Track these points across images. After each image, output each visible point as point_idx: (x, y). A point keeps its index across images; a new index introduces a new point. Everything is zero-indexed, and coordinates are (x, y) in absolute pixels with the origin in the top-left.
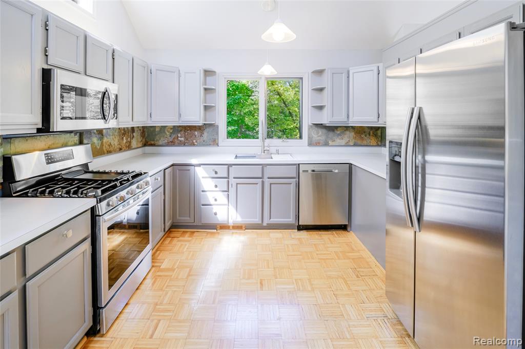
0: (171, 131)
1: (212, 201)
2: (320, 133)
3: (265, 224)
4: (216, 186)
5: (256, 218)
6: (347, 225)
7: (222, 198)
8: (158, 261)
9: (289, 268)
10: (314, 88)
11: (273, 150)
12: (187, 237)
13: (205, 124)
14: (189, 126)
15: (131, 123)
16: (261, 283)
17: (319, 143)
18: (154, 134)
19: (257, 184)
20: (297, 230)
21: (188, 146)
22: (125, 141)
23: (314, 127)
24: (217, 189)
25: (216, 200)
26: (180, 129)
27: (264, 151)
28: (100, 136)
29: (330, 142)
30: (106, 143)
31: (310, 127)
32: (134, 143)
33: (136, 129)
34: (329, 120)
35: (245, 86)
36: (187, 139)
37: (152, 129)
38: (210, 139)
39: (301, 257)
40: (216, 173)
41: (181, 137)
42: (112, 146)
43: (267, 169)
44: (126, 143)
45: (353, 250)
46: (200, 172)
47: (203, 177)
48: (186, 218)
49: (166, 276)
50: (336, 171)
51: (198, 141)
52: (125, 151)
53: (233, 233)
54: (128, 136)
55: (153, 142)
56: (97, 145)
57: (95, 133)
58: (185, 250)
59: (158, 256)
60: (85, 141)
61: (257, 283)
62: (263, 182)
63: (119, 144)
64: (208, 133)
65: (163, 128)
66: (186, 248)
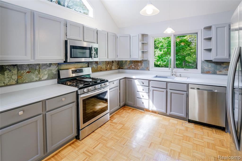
0: (129, 63)
1: (142, 97)
2: (210, 66)
3: (168, 114)
4: (143, 90)
5: (163, 110)
6: (225, 128)
7: (146, 96)
8: (113, 118)
9: (171, 142)
10: (204, 38)
11: (178, 74)
12: (130, 111)
13: (143, 60)
14: (136, 61)
15: (107, 59)
16: (151, 144)
17: (209, 72)
18: (122, 64)
19: (163, 92)
20: (188, 122)
21: (136, 70)
22: (109, 66)
23: (205, 62)
24: (144, 91)
25: (143, 96)
26: (132, 62)
27: (172, 74)
28: (97, 64)
29: (217, 72)
30: (99, 67)
31: (202, 62)
32: (113, 67)
33: (114, 62)
34: (214, 58)
35: (186, 40)
36: (135, 67)
37: (122, 62)
38: (145, 67)
39: (182, 138)
40: (143, 83)
41: (133, 66)
42: (102, 68)
43: (169, 84)
44: (109, 67)
45: (223, 145)
46: (137, 82)
47: (138, 85)
48: (131, 102)
49: (113, 125)
50: (216, 91)
51: (140, 68)
52: (109, 70)
53: (151, 114)
54: (110, 64)
55: (122, 67)
56: (95, 67)
57: (94, 63)
58: (126, 116)
59: (114, 116)
60: (90, 66)
61: (149, 143)
62: (167, 91)
63: (106, 68)
64: (144, 64)
65: (126, 61)
66: (127, 116)
